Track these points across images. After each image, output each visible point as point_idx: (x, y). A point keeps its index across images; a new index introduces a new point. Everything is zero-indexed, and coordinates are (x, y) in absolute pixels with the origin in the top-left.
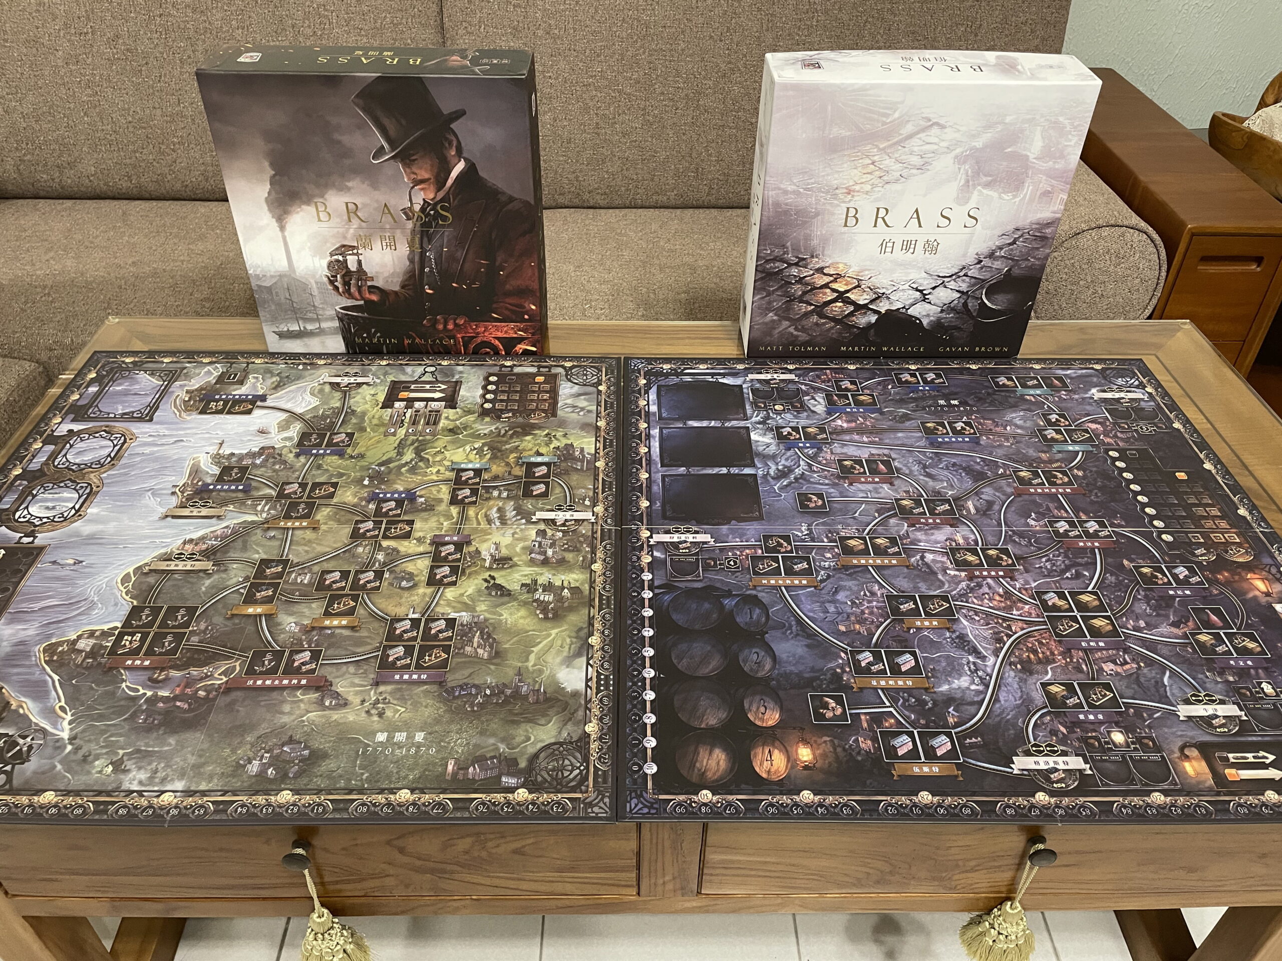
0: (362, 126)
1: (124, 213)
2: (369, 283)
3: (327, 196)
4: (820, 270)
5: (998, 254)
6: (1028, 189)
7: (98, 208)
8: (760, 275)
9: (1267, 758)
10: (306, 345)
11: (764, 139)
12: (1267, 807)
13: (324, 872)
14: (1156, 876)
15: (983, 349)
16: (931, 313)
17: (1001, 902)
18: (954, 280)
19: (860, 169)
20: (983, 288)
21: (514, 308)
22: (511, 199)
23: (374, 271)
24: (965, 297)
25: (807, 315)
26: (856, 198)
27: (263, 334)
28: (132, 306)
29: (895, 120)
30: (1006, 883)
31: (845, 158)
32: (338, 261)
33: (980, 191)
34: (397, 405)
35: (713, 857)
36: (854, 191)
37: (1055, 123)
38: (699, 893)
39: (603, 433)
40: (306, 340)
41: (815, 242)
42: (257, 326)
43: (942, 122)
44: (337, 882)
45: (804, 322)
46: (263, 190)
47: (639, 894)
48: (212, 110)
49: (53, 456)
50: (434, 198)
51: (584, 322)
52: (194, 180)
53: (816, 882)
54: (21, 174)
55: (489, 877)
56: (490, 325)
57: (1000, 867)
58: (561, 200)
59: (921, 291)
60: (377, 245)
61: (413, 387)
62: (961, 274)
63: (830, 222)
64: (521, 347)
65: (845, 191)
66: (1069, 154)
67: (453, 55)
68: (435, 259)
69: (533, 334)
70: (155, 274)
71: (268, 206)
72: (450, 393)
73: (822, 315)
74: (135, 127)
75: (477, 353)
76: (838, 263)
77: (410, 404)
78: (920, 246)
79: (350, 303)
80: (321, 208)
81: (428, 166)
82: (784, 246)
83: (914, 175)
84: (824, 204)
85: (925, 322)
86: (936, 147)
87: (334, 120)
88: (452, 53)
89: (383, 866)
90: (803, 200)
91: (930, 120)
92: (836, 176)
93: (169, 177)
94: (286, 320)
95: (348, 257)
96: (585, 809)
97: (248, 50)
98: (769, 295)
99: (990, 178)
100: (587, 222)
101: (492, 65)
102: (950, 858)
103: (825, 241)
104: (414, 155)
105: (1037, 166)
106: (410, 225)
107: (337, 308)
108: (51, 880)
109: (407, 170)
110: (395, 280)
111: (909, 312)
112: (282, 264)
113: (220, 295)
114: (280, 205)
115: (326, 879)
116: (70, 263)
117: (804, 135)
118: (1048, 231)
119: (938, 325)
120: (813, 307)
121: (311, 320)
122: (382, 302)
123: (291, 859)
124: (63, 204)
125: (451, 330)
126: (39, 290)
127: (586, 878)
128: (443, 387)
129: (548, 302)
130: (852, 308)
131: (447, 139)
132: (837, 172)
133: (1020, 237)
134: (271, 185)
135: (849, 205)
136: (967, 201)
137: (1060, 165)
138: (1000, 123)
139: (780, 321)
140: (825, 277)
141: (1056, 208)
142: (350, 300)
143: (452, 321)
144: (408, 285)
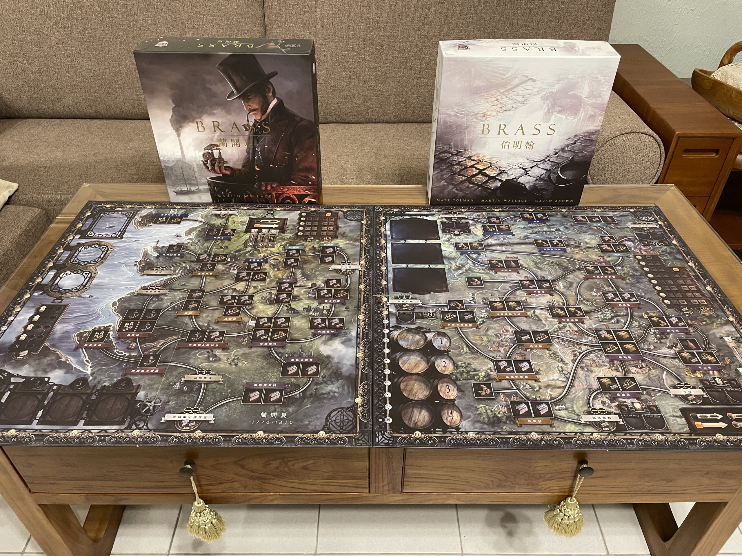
0: (222, 81)
1: (88, 127)
2: (225, 165)
3: (203, 118)
4: (469, 158)
5: (566, 149)
6: (582, 114)
7: (74, 124)
8: (437, 161)
9: (718, 417)
10: (191, 198)
11: (438, 87)
12: (717, 442)
13: (201, 479)
14: (649, 484)
15: (560, 201)
16: (531, 181)
17: (565, 498)
18: (543, 163)
19: (490, 103)
20: (559, 167)
21: (303, 178)
22: (302, 119)
23: (228, 158)
24: (549, 173)
25: (463, 182)
26: (489, 119)
27: (168, 192)
28: (94, 177)
29: (508, 77)
30: (568, 487)
31: (482, 97)
32: (208, 153)
33: (555, 115)
34: (253, 230)
35: (409, 471)
36: (487, 115)
37: (596, 78)
38: (402, 492)
39: (364, 246)
40: (191, 195)
41: (466, 143)
42: (164, 188)
43: (534, 78)
44: (208, 485)
45: (461, 186)
46: (169, 115)
47: (369, 492)
48: (142, 72)
49: (70, 257)
50: (261, 119)
51: (342, 186)
52: (127, 108)
53: (465, 486)
54: (31, 105)
55: (289, 482)
56: (290, 187)
57: (564, 478)
58: (330, 119)
59: (525, 169)
60: (229, 144)
61: (261, 221)
62: (546, 160)
63: (474, 132)
64: (307, 200)
65: (482, 115)
66: (603, 95)
67: (271, 42)
68: (261, 152)
69: (314, 192)
70: (106, 160)
71: (171, 123)
72: (281, 225)
73: (471, 182)
74: (94, 79)
75: (283, 203)
76: (479, 154)
77: (260, 230)
78: (523, 144)
79: (215, 175)
80: (200, 124)
81: (257, 102)
82: (449, 145)
83: (520, 107)
84: (471, 122)
85: (527, 186)
86: (531, 91)
87: (207, 77)
88: (270, 41)
89: (232, 475)
90: (460, 120)
91: (527, 77)
92: (477, 107)
93: (113, 107)
94: (179, 185)
95: (214, 151)
96: (355, 441)
97: (162, 40)
98: (442, 171)
99: (561, 108)
100: (345, 131)
101: (291, 48)
102: (537, 473)
103: (472, 142)
104: (249, 96)
105: (586, 102)
106: (247, 133)
107: (208, 178)
108: (55, 484)
109: (246, 104)
111: (519, 180)
112: (178, 155)
113: (142, 172)
114: (177, 123)
115: (203, 483)
116: (59, 154)
117: (460, 85)
118: (593, 136)
119: (534, 188)
120: (466, 178)
121: (193, 185)
122: (232, 175)
123: (184, 470)
124: (54, 121)
125: (269, 190)
126: (42, 169)
127: (341, 483)
128: (278, 222)
129: (322, 175)
130: (487, 178)
131: (267, 87)
132: (478, 105)
133: (578, 140)
134: (173, 112)
135: (484, 123)
136: (548, 120)
137: (599, 101)
138: (566, 79)
139: (448, 185)
140: (472, 162)
141: (597, 124)
142: (215, 174)
143: (270, 185)
144: (246, 166)
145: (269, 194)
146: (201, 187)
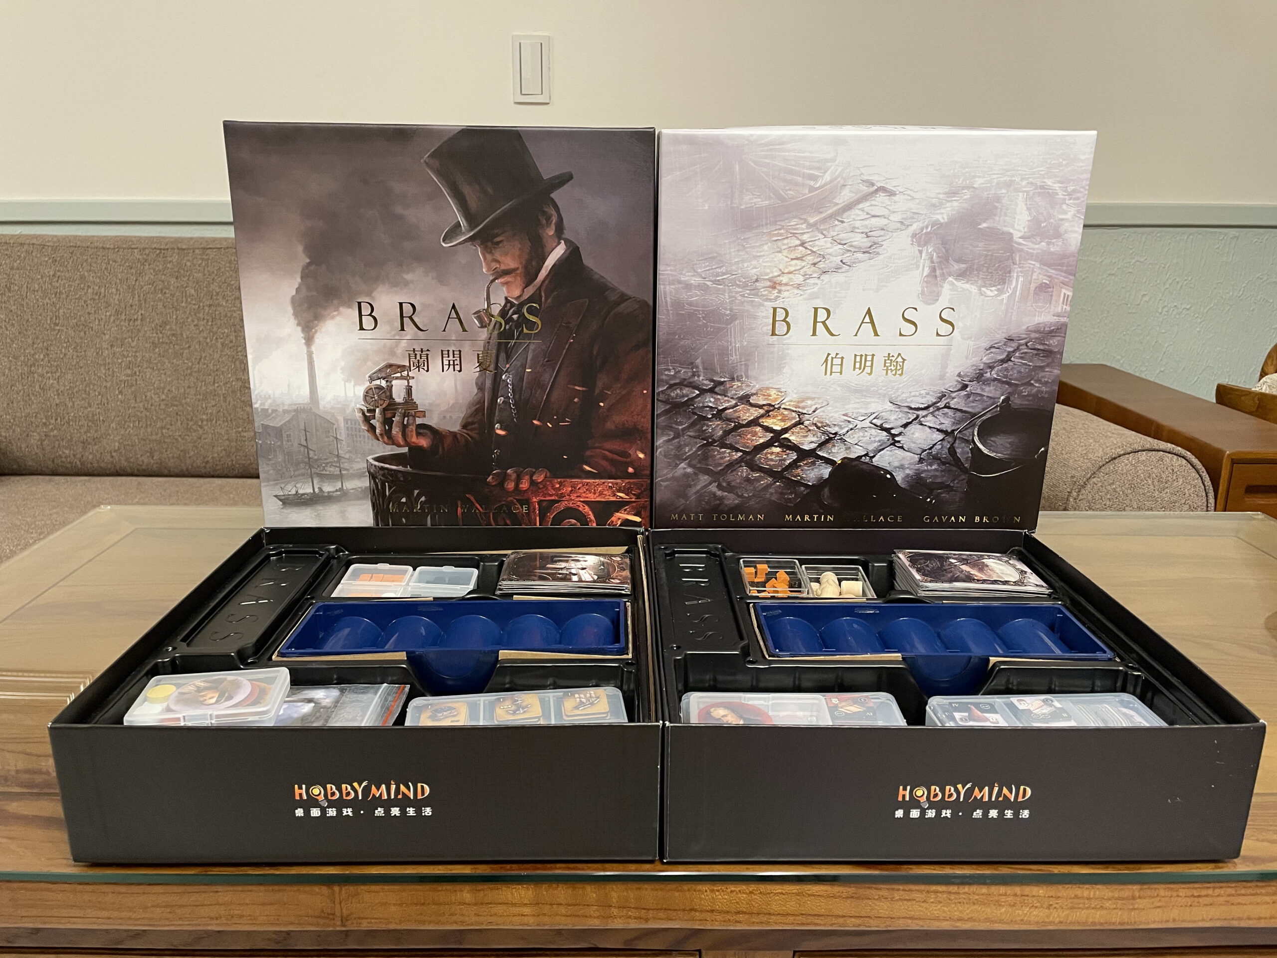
0: (434, 196)
2: (419, 421)
3: (375, 294)
4: (745, 399)
5: (988, 375)
6: (1017, 282)
8: (663, 408)
10: (318, 516)
15: (985, 517)
16: (906, 463)
18: (932, 414)
19: (785, 253)
20: (974, 425)
21: (616, 457)
22: (624, 298)
23: (427, 402)
24: (950, 439)
25: (732, 465)
26: (785, 294)
27: (261, 499)
29: (825, 185)
31: (765, 238)
32: (380, 388)
33: (952, 283)
36: (780, 284)
37: (1042, 187)
41: (734, 358)
43: (890, 186)
45: (730, 477)
46: (291, 285)
48: (238, 174)
50: (520, 296)
59: (888, 430)
60: (436, 364)
62: (941, 404)
63: (753, 329)
64: (619, 517)
65: (768, 284)
66: (1066, 232)
68: (513, 385)
69: (638, 496)
71: (294, 308)
73: (754, 467)
76: (768, 389)
78: (879, 362)
79: (389, 450)
80: (366, 310)
81: (517, 252)
82: (692, 364)
83: (860, 262)
84: (742, 303)
85: (899, 477)
86: (885, 221)
87: (398, 187)
90: (713, 297)
91: (873, 185)
92: (754, 262)
94: (293, 478)
95: (394, 382)
98: (677, 436)
99: (964, 266)
103: (747, 356)
104: (498, 235)
105: (1025, 249)
106: (484, 334)
107: (370, 458)
109: (489, 257)
110: (455, 416)
111: (876, 461)
112: (302, 393)
114: (309, 308)
117: (706, 206)
118: (1054, 342)
119: (917, 481)
120: (740, 454)
121: (331, 477)
122: (434, 448)
125: (525, 491)
130: (794, 456)
131: (544, 213)
132: (755, 257)
133: (1014, 351)
134: (302, 278)
135: (775, 305)
136: (936, 297)
137: (1056, 247)
138: (968, 188)
139: (695, 474)
140: (752, 410)
141: (1059, 310)
142: (389, 447)
143: (527, 477)
144: (473, 423)
145: (522, 502)
146: (350, 485)
